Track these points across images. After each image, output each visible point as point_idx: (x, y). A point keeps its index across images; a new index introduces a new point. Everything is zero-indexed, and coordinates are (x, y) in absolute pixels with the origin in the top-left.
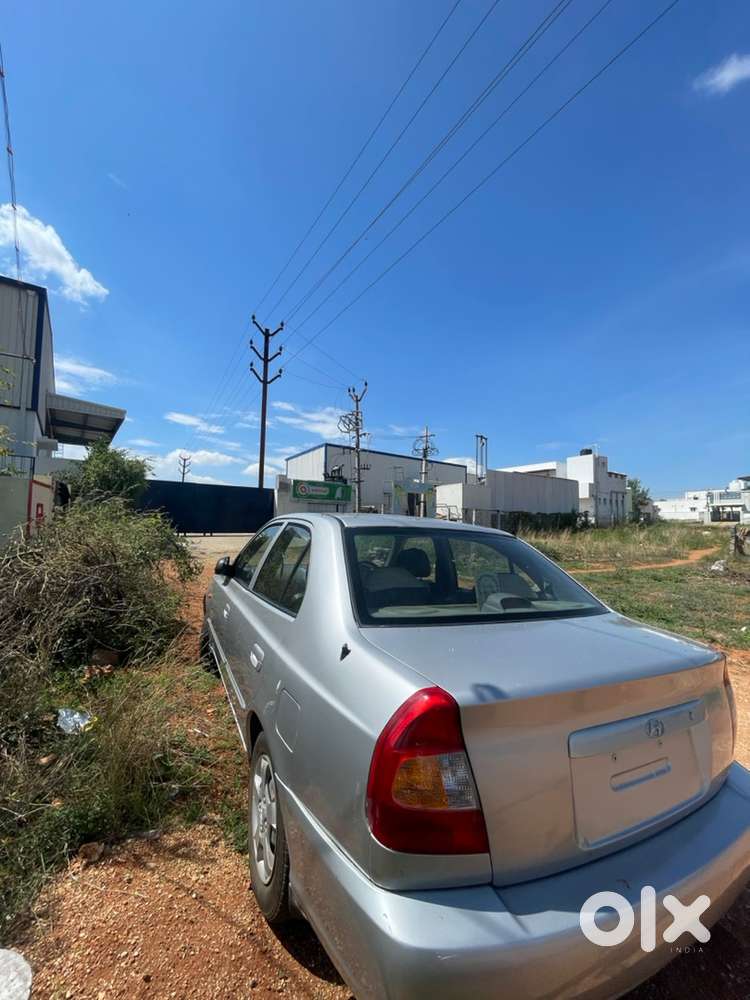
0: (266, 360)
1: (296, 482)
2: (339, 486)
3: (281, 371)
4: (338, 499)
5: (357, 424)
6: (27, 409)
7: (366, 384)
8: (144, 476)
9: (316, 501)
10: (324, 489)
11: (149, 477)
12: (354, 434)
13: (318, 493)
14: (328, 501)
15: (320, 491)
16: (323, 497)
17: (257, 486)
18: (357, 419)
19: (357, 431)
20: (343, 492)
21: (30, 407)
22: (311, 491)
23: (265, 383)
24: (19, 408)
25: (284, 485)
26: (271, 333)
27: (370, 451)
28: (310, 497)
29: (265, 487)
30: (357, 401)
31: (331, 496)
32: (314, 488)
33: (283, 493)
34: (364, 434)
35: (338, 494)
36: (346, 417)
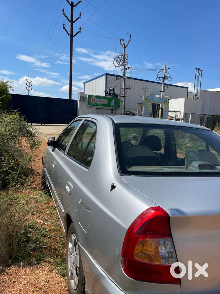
0: (72, 22)
1: (89, 96)
2: (113, 99)
3: (80, 29)
4: (113, 106)
5: (124, 62)
7: (130, 36)
8: (7, 91)
9: (100, 107)
10: (105, 100)
11: (11, 92)
12: (122, 68)
13: (102, 103)
14: (107, 108)
15: (102, 102)
16: (104, 105)
17: (68, 98)
18: (124, 59)
19: (124, 66)
20: (115, 102)
22: (98, 101)
23: (72, 36)
25: (83, 98)
26: (74, 4)
27: (131, 78)
28: (97, 105)
29: (72, 99)
30: (125, 47)
31: (109, 105)
32: (100, 100)
33: (82, 102)
34: (128, 68)
35: (113, 103)
36: (118, 57)
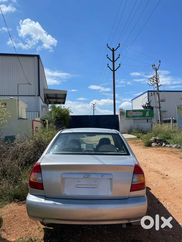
0: (113, 61)
1: (127, 111)
2: (147, 111)
3: (120, 65)
4: (147, 117)
5: (157, 81)
6: (37, 96)
7: (160, 62)
8: (68, 114)
9: (136, 118)
10: (141, 113)
11: (71, 114)
13: (138, 115)
14: (143, 118)
15: (138, 114)
16: (140, 117)
17: (113, 114)
18: (157, 79)
19: (157, 84)
20: (149, 113)
21: (38, 95)
22: (134, 114)
23: (114, 71)
24: (35, 96)
25: (122, 113)
26: (115, 49)
27: (164, 91)
28: (134, 117)
29: (116, 114)
30: (156, 70)
31: (144, 116)
32: (135, 113)
33: (122, 116)
34: (161, 85)
35: (147, 114)
36: (151, 78)
